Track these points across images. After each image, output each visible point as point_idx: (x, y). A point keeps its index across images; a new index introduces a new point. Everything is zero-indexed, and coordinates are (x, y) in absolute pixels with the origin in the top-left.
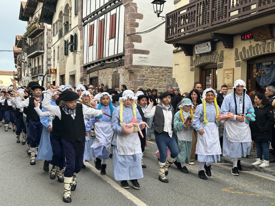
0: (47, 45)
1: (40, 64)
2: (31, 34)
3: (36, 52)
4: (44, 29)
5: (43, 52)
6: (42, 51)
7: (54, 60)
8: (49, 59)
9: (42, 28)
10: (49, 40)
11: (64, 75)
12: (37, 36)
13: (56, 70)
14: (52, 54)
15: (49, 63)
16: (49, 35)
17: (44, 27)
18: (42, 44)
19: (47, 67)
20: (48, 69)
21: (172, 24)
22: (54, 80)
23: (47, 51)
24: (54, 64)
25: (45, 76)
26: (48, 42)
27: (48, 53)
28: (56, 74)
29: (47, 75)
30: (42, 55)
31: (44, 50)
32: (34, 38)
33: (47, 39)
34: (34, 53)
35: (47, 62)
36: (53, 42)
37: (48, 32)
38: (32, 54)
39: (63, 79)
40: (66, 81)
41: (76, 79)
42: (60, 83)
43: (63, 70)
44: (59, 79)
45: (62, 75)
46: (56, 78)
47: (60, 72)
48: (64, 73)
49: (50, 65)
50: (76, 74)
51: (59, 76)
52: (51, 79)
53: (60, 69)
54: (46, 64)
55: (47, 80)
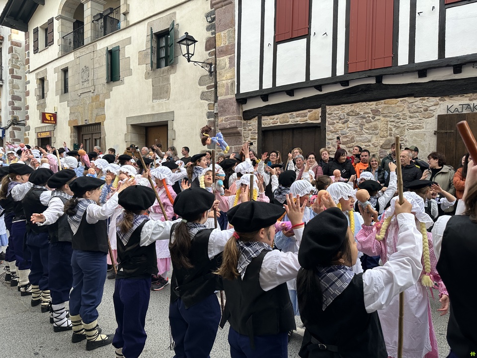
0: (12, 71)
4: (1, 43)
8: (16, 98)
10: (15, 63)
13: (55, 116)
14: (33, 86)
15: (17, 104)
16: (16, 52)
17: (1, 38)
19: (13, 112)
20: (15, 115)
22: (44, 135)
23: (12, 82)
24: (41, 106)
25: (7, 128)
26: (14, 66)
27: (14, 87)
28: (56, 123)
33: (11, 61)
36: (30, 64)
37: (14, 47)
39: (82, 133)
40: (106, 137)
41: (173, 132)
42: (74, 142)
43: (92, 114)
44: (71, 133)
45: (84, 124)
46: (55, 132)
47: (76, 119)
48: (95, 120)
49: (19, 109)
50: (173, 120)
51: (71, 128)
52: (28, 133)
53: (74, 113)
54: (9, 108)
55: (12, 136)
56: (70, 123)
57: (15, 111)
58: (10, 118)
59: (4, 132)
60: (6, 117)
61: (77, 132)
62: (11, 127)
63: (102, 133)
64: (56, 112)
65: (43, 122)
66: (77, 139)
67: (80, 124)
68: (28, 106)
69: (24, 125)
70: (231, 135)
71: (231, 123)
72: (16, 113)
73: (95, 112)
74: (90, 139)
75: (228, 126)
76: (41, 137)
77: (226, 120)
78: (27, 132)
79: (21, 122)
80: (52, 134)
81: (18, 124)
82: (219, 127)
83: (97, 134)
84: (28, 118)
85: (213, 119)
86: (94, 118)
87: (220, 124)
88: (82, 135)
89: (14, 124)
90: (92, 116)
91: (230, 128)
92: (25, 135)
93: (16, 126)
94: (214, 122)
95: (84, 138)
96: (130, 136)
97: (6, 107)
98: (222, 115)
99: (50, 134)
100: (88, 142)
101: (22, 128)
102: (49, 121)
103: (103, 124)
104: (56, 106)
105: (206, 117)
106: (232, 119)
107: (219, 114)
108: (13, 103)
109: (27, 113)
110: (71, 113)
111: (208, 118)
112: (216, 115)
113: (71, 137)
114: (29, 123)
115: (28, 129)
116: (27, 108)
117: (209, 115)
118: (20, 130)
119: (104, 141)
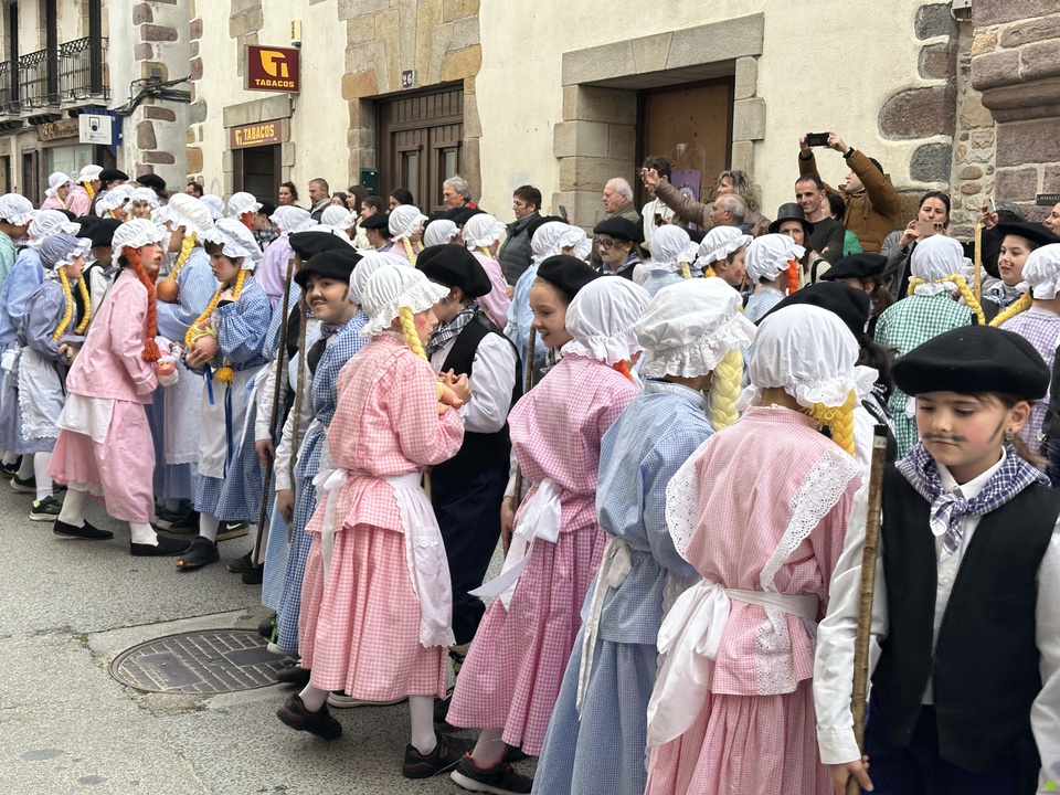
11: (457, 86)
13: (292, 57)
19: (149, 47)
20: (155, 59)
22: (255, 137)
24: (245, 20)
25: (129, 113)
29: (146, 103)
35: (145, 14)
39: (391, 128)
40: (481, 141)
41: (755, 108)
42: (362, 162)
43: (428, 45)
44: (352, 126)
45: (399, 87)
46: (293, 121)
47: (371, 71)
48: (443, 69)
49: (167, 34)
50: (757, 56)
51: (352, 105)
52: (201, 130)
53: (363, 45)
54: (136, 33)
55: (145, 142)
56: (348, 85)
57: (154, 44)
58: (139, 72)
59: (117, 128)
60: (126, 68)
61: (372, 122)
62: (140, 108)
63: (465, 126)
64: (298, 45)
65: (252, 85)
66: (371, 150)
67: (385, 88)
68: (199, 22)
69: (186, 97)
70: (1034, 111)
71: (1036, 53)
72: (159, 53)
73: (442, 36)
74: (421, 148)
75: (1022, 69)
76: (247, 144)
77: (1014, 38)
78: (195, 127)
79: (176, 87)
80: (284, 130)
81: (165, 95)
82: (973, 77)
83: (448, 129)
84: (197, 69)
85: (945, 39)
86: (438, 62)
87: (980, 64)
88: (393, 134)
89: (152, 96)
90: (430, 56)
91: (1029, 79)
92: (190, 135)
93: (157, 103)
94: (951, 53)
95: (400, 148)
96: (573, 134)
97: (125, 30)
98: (991, 16)
99: (278, 132)
100: (413, 161)
101: (180, 109)
102: (272, 78)
103: (472, 86)
104: (297, 19)
105: (912, 31)
106: (1043, 36)
107: (977, 15)
108: (149, 12)
109: (195, 50)
110: (352, 46)
111: (923, 34)
112: (961, 20)
113: (350, 142)
114: (203, 89)
115: (200, 113)
116: (197, 30)
117: (928, 21)
118: (170, 116)
119: (472, 158)
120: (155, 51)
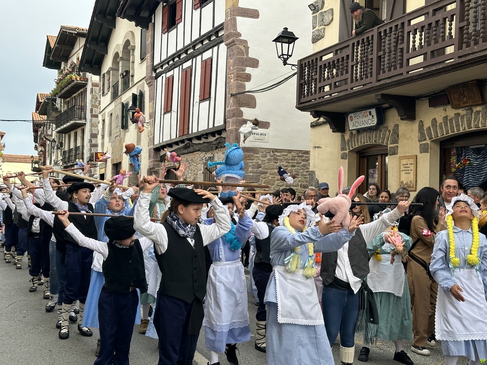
0: (92, 111)
1: (79, 144)
2: (63, 91)
3: (72, 122)
4: (87, 84)
5: (85, 122)
6: (83, 122)
7: (103, 137)
8: (94, 136)
9: (83, 82)
10: (95, 103)
11: (120, 163)
12: (75, 95)
14: (100, 126)
15: (94, 142)
16: (95, 93)
17: (86, 80)
18: (83, 109)
19: (91, 149)
20: (92, 152)
21: (308, 78)
22: (102, 171)
23: (91, 121)
24: (103, 144)
26: (93, 106)
27: (92, 125)
28: (106, 161)
30: (83, 127)
31: (86, 119)
32: (68, 99)
33: (91, 101)
34: (68, 124)
35: (91, 141)
36: (101, 106)
37: (94, 88)
38: (65, 126)
43: (119, 154)
46: (106, 169)
47: (114, 158)
51: (112, 165)
53: (113, 153)
54: (89, 145)
56: (111, 161)
57: (92, 148)
60: (87, 154)
67: (115, 162)
86: (119, 158)
90: (119, 156)
104: (107, 146)
108: (91, 140)
109: (97, 150)
120: (92, 150)
